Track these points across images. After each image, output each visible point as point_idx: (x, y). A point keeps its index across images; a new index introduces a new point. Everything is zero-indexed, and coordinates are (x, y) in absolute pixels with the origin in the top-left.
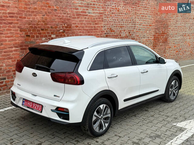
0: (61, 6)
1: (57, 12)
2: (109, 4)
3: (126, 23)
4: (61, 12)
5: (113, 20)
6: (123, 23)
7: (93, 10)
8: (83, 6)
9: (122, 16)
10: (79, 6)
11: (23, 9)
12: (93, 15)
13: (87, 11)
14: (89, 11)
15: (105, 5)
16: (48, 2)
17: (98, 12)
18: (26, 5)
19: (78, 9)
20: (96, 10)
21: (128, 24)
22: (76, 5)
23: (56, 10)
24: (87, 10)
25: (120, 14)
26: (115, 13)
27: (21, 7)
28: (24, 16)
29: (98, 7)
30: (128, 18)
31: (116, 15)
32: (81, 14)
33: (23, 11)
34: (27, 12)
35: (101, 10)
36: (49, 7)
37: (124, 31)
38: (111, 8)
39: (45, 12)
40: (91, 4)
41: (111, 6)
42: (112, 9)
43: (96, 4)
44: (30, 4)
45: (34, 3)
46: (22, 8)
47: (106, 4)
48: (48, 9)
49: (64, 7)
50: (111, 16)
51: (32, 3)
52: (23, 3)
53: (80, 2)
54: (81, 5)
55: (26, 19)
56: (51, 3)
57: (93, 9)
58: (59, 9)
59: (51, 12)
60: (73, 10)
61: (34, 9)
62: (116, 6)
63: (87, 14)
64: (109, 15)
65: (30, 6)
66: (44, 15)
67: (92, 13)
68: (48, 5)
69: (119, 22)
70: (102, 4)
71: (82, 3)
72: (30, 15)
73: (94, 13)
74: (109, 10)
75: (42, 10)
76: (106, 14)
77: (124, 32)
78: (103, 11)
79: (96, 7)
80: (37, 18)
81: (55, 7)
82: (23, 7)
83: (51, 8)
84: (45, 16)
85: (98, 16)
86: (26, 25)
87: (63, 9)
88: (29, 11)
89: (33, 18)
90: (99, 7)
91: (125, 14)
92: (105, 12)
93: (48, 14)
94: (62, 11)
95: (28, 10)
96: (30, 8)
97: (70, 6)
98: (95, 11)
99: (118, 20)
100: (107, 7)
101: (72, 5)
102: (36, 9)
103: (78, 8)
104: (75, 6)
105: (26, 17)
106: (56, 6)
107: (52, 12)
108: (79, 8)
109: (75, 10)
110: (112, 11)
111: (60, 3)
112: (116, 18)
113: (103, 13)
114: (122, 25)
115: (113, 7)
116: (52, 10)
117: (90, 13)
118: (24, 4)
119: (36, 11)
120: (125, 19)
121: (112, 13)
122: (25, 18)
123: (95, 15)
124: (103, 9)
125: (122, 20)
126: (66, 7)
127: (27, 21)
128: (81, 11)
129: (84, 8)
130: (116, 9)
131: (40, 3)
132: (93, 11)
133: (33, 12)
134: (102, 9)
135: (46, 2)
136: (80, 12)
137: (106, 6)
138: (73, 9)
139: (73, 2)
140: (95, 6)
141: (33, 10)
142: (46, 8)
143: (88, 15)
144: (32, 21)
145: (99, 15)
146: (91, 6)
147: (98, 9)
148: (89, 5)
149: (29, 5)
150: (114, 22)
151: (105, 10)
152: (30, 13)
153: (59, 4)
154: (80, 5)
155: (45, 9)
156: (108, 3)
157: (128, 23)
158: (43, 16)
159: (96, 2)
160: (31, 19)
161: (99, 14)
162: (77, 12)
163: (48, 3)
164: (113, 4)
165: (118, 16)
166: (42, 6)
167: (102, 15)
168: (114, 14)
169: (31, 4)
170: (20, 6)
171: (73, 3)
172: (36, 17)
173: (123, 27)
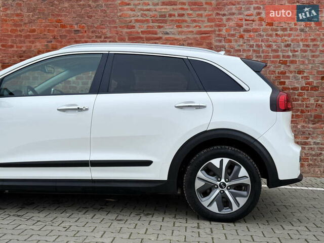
0: (90, 24)
1: (81, 34)
2: (234, 11)
3: (309, 53)
4: (90, 34)
5: (252, 46)
6: (291, 54)
7: (178, 27)
8: (147, 21)
9: (289, 35)
10: (137, 21)
11: (9, 33)
12: (177, 37)
13: (158, 30)
14: (166, 30)
15: (218, 14)
16: (59, 18)
17: (195, 30)
18: (15, 25)
19: (133, 27)
20: (188, 26)
21: (313, 56)
22: (128, 19)
23: (78, 30)
24: (160, 27)
25: (279, 33)
26: (255, 30)
27: (6, 29)
28: (10, 44)
29: (194, 21)
30: (313, 40)
31: (260, 35)
32: (142, 36)
33: (10, 36)
34: (16, 36)
35: (205, 27)
36: (63, 26)
37: (300, 72)
38: (241, 20)
39: (52, 36)
40: (170, 15)
41: (240, 14)
42: (246, 20)
43: (188, 14)
44: (23, 23)
45: (31, 22)
46: (8, 31)
47: (223, 13)
48: (59, 30)
49: (96, 25)
50: (242, 37)
51: (27, 21)
52: (9, 23)
53: (139, 14)
54: (142, 18)
55: (15, 49)
56: (67, 19)
57: (178, 24)
58: (86, 29)
59: (66, 36)
60: (119, 29)
61: (30, 32)
62: (259, 14)
63: (160, 35)
64: (233, 35)
65: (23, 27)
66: (51, 42)
67: (173, 34)
68: (59, 24)
69: (276, 51)
70: (210, 13)
71: (145, 15)
72: (21, 42)
73: (180, 33)
74: (232, 23)
75: (46, 33)
76: (224, 32)
77: (300, 76)
78: (211, 26)
79: (188, 19)
80: (35, 47)
81: (76, 26)
82: (9, 29)
83: (67, 29)
84: (53, 43)
85: (195, 39)
86: (13, 57)
87: (95, 29)
88: (21, 36)
89: (27, 47)
90: (197, 19)
91: (302, 30)
92: (217, 29)
93: (60, 39)
94: (92, 32)
95: (19, 33)
96: (23, 30)
97: (114, 22)
98: (185, 29)
99: (270, 46)
100: (227, 17)
101: (117, 21)
102: (34, 31)
103: (134, 25)
104: (126, 21)
105: (15, 46)
106: (77, 24)
107: (69, 35)
108: (137, 25)
109: (126, 30)
110: (244, 27)
111: (87, 18)
112: (262, 41)
113: (211, 31)
114: (289, 57)
115: (248, 18)
116: (69, 32)
117: (167, 33)
118: (11, 25)
119: (33, 35)
120: (301, 43)
121: (247, 31)
122: (12, 46)
123: (184, 37)
124: (213, 24)
125: (288, 45)
126: (102, 25)
127: (16, 51)
128: (142, 32)
129: (151, 24)
130: (261, 19)
131: (44, 21)
132: (180, 29)
133: (27, 37)
134: (209, 24)
135: (56, 18)
136: (138, 33)
137: (224, 15)
138: (120, 27)
139: (119, 14)
140: (186, 18)
141: (28, 33)
142: (56, 29)
143: (164, 38)
144: (24, 52)
145: (198, 36)
146: (172, 18)
147: (195, 24)
148: (167, 18)
149: (20, 25)
150: (254, 51)
151: (219, 26)
152: (22, 39)
153: (84, 22)
154: (140, 18)
155: (53, 31)
156: (231, 9)
157: (317, 53)
158: (47, 42)
159: (187, 9)
160: (24, 49)
161: (196, 34)
162: (131, 32)
163: (60, 20)
164: (248, 9)
165: (271, 36)
166: (46, 27)
167: (209, 36)
168: (252, 34)
169: (25, 24)
170: (5, 27)
171: (120, 16)
172: (33, 45)
173: (293, 62)
